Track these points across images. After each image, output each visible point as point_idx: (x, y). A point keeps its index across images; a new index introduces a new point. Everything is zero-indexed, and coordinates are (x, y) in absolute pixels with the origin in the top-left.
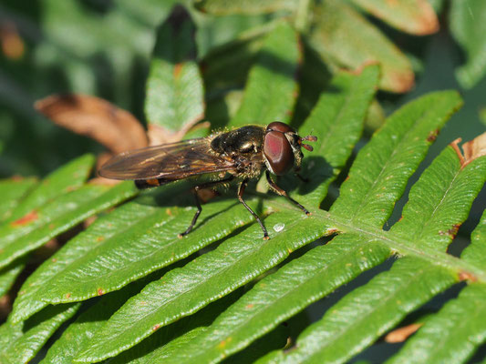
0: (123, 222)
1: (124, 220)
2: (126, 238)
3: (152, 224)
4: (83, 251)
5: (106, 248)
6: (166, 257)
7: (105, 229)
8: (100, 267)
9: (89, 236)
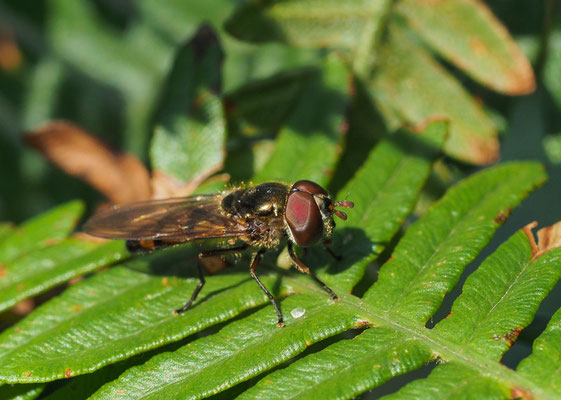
0: (108, 290)
1: (110, 287)
2: (108, 310)
3: (143, 295)
4: (54, 321)
5: (83, 320)
6: (155, 338)
7: (85, 296)
8: (72, 343)
9: (64, 303)
